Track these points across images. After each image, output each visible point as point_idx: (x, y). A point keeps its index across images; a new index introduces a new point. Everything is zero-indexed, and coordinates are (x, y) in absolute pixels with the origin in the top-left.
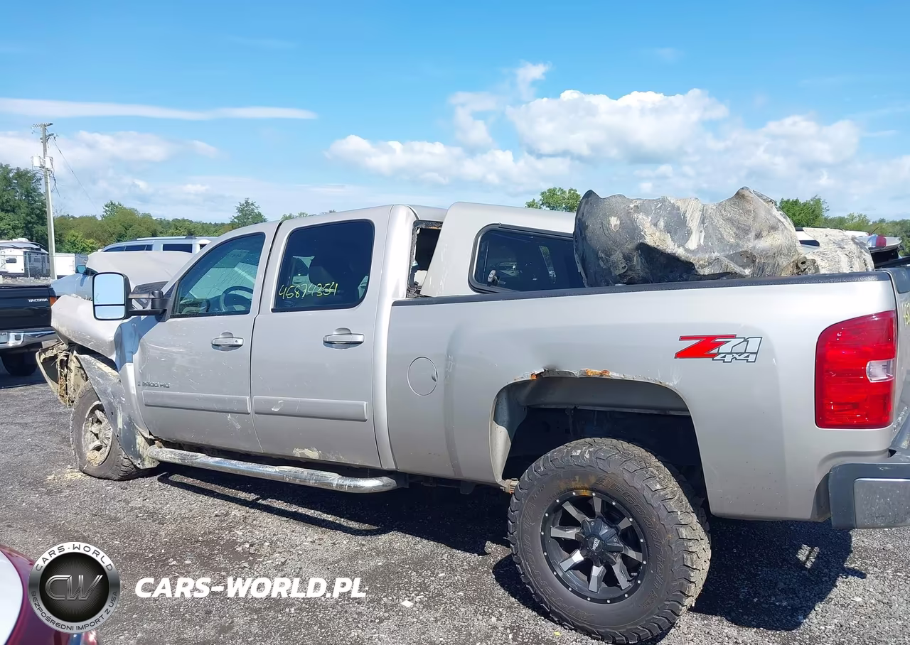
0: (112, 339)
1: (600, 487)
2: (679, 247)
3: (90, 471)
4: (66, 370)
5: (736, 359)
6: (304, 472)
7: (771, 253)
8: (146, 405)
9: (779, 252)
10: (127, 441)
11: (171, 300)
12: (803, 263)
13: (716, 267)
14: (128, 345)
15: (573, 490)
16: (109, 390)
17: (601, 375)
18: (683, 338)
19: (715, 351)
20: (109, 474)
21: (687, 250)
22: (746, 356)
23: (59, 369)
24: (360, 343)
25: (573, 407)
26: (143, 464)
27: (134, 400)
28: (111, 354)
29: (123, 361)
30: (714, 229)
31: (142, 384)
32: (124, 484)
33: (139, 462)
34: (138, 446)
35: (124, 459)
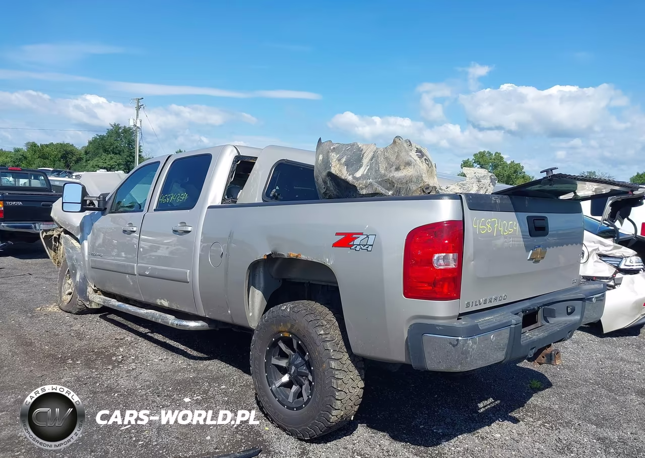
0: (79, 225)
1: (293, 331)
2: (350, 175)
3: (62, 307)
4: (58, 244)
5: (362, 249)
6: (157, 313)
7: (404, 181)
8: (92, 268)
9: (410, 180)
10: (81, 290)
11: (111, 202)
12: (427, 188)
13: (370, 189)
14: (86, 230)
15: (280, 332)
16: (75, 257)
17: (297, 257)
18: (338, 234)
19: (352, 243)
20: (71, 310)
21: (354, 178)
22: (366, 247)
23: (54, 243)
24: (189, 232)
25: (308, 282)
26: (91, 305)
27: (87, 263)
28: (77, 235)
29: (84, 238)
30: (376, 164)
31: (91, 254)
32: (78, 316)
33: (88, 303)
34: (88, 293)
35: (79, 300)
